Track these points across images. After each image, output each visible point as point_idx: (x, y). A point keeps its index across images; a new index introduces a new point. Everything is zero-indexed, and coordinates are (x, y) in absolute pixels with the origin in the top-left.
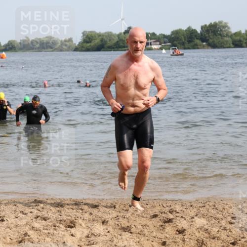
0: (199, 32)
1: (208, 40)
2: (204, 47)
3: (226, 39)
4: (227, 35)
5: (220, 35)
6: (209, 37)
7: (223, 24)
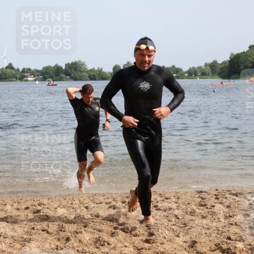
0: (64, 68)
1: (71, 74)
2: (67, 80)
3: (84, 74)
4: (85, 71)
5: (79, 70)
6: (71, 72)
7: (82, 63)
